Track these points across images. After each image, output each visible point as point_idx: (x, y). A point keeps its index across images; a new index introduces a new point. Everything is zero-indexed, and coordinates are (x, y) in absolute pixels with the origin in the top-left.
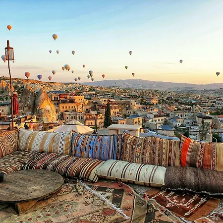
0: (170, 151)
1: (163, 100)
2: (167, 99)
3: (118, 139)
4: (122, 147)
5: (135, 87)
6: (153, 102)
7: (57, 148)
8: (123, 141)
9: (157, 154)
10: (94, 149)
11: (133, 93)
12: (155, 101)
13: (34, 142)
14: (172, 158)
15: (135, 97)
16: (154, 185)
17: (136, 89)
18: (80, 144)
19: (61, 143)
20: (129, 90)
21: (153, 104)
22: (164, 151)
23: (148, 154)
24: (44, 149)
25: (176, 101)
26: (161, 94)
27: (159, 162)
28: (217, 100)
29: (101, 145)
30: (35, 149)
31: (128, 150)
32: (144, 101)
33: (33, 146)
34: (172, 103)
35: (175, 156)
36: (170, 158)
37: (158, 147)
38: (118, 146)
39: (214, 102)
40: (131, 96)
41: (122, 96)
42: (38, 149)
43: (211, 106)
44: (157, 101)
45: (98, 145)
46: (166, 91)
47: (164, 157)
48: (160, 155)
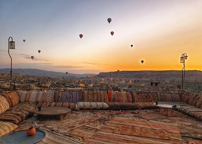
0: (105, 96)
1: (54, 84)
2: (57, 83)
3: (80, 93)
4: (83, 96)
5: (33, 75)
6: (47, 85)
7: (47, 99)
8: (83, 93)
9: (99, 98)
10: (69, 98)
11: (32, 79)
12: (48, 85)
13: (31, 97)
14: (106, 99)
15: (33, 82)
16: (105, 108)
17: (33, 76)
18: (61, 96)
19: (49, 96)
20: (28, 76)
21: (47, 87)
22: (102, 96)
23: (95, 98)
24: (39, 101)
25: (63, 85)
26: (52, 80)
27: (100, 101)
28: (88, 84)
29: (72, 96)
30: (32, 101)
31: (86, 97)
32: (41, 85)
33: (31, 99)
34: (60, 86)
35: (106, 97)
36: (105, 99)
37: (99, 95)
38: (81, 96)
39: (87, 85)
40: (30, 81)
41: (22, 81)
42: (34, 101)
43: (85, 88)
44: (50, 85)
45: (71, 96)
46: (55, 78)
47: (102, 99)
48: (101, 98)
